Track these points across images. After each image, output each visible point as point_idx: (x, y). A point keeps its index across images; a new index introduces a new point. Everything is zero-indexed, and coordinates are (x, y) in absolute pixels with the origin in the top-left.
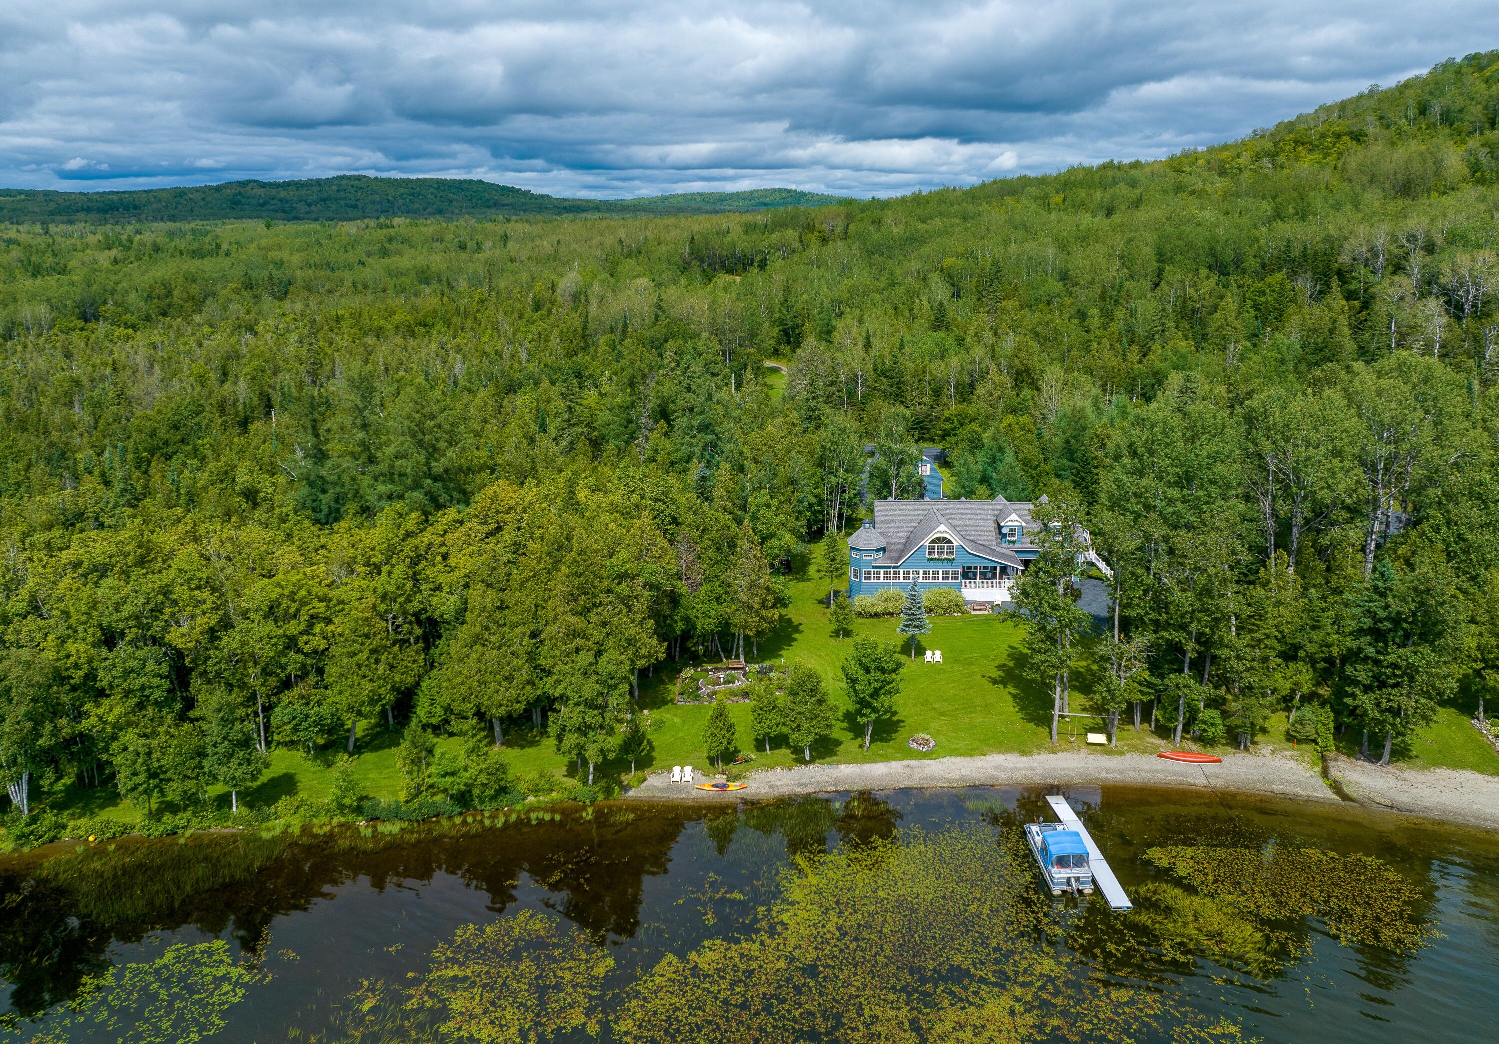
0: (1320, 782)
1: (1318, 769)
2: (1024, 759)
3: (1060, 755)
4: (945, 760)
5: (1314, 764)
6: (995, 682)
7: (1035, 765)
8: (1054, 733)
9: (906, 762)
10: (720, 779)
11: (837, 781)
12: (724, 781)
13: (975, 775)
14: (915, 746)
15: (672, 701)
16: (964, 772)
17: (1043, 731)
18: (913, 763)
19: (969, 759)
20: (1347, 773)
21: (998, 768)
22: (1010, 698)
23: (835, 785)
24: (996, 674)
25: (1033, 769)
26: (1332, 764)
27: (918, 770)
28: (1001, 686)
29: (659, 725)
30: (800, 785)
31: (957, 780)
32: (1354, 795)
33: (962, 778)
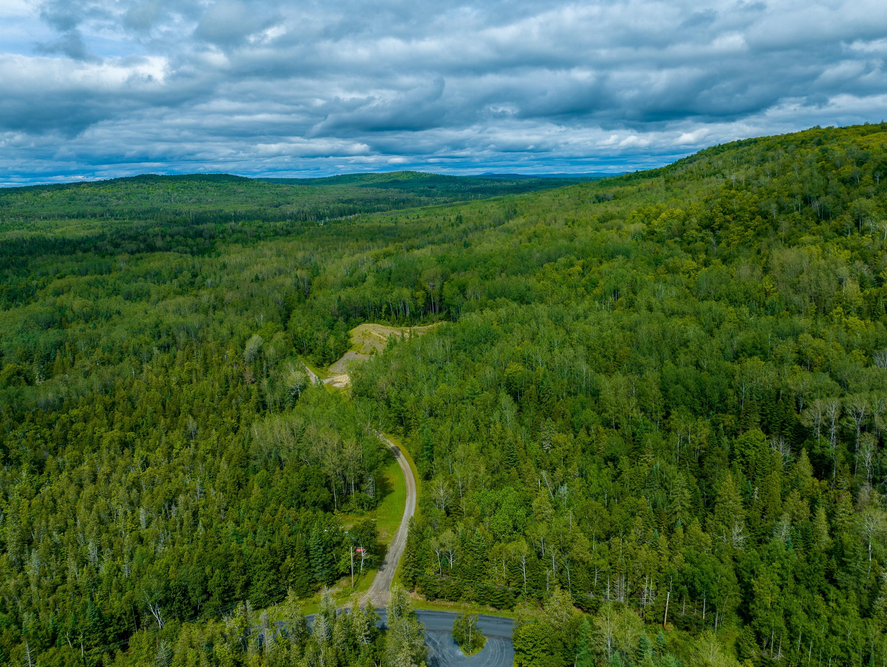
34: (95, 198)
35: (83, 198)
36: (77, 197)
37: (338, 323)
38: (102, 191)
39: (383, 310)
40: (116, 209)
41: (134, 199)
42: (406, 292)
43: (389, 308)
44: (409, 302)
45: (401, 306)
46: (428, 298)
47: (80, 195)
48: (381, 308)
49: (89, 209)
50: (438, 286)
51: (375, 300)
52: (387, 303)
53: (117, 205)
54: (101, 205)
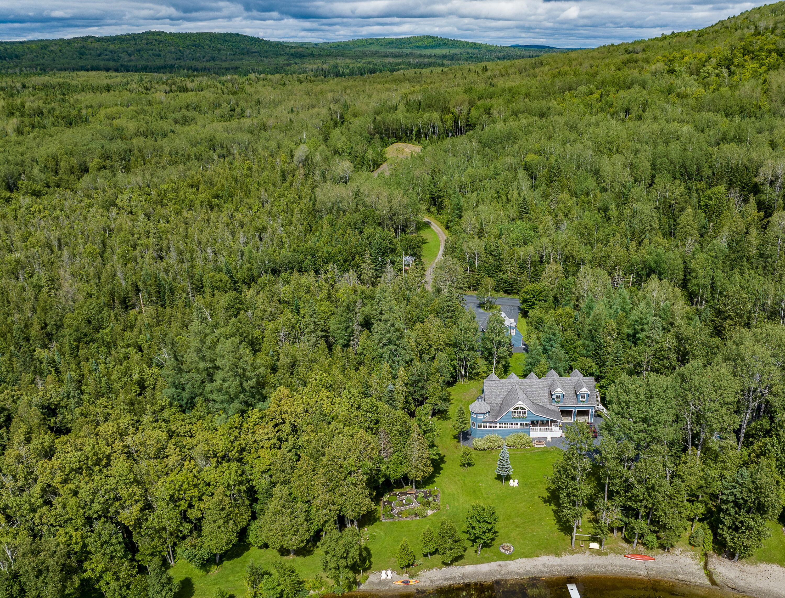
0: (702, 573)
1: (702, 563)
2: (557, 559)
3: (575, 555)
4: (517, 560)
5: (701, 560)
6: (545, 501)
7: (563, 563)
8: (574, 539)
9: (498, 563)
10: (405, 577)
11: (464, 576)
12: (407, 579)
13: (532, 570)
14: (503, 551)
15: (379, 518)
16: (528, 569)
17: (568, 537)
18: (502, 563)
19: (530, 560)
20: (717, 566)
21: (544, 565)
22: (552, 513)
23: (463, 579)
24: (546, 495)
25: (561, 566)
26: (710, 559)
27: (504, 568)
28: (548, 504)
29: (373, 537)
30: (446, 579)
31: (523, 574)
32: (718, 581)
33: (526, 573)
34: (106, 53)
35: (93, 53)
36: (87, 52)
37: (374, 140)
38: (112, 47)
39: (414, 133)
40: (129, 64)
41: (145, 56)
42: (436, 116)
43: (419, 131)
44: (438, 123)
45: (431, 128)
46: (456, 122)
47: (89, 49)
48: (412, 131)
49: (102, 63)
50: (465, 111)
51: (408, 123)
52: (417, 125)
53: (130, 61)
54: (114, 60)
